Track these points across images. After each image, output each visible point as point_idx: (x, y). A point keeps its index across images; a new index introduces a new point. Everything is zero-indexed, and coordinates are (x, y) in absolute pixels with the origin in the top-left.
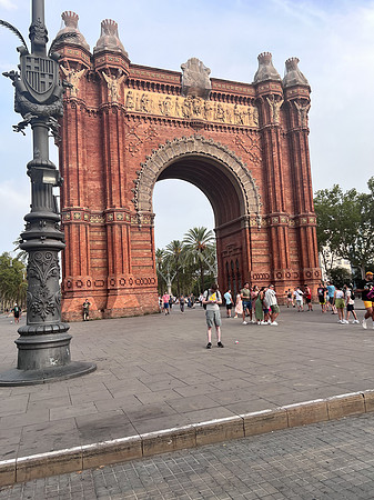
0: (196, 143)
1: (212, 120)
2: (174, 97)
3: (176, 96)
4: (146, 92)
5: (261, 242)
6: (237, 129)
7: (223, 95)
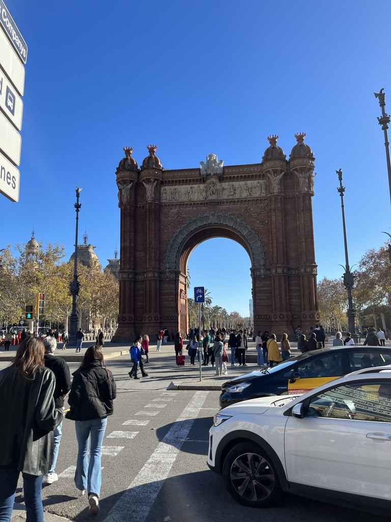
0: (211, 217)
1: (225, 197)
2: (196, 186)
3: (197, 185)
4: (176, 187)
5: (264, 288)
6: (245, 201)
7: (234, 177)
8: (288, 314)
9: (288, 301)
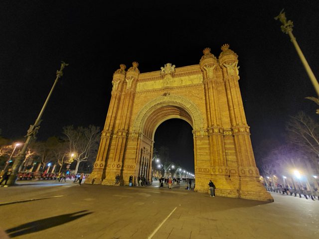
1: (176, 86)
3: (159, 81)
4: (146, 82)
5: (204, 146)
6: (189, 87)
7: (182, 74)
8: (226, 169)
9: (225, 157)
